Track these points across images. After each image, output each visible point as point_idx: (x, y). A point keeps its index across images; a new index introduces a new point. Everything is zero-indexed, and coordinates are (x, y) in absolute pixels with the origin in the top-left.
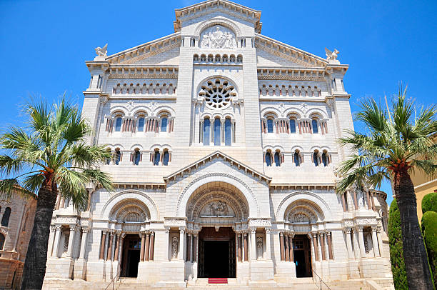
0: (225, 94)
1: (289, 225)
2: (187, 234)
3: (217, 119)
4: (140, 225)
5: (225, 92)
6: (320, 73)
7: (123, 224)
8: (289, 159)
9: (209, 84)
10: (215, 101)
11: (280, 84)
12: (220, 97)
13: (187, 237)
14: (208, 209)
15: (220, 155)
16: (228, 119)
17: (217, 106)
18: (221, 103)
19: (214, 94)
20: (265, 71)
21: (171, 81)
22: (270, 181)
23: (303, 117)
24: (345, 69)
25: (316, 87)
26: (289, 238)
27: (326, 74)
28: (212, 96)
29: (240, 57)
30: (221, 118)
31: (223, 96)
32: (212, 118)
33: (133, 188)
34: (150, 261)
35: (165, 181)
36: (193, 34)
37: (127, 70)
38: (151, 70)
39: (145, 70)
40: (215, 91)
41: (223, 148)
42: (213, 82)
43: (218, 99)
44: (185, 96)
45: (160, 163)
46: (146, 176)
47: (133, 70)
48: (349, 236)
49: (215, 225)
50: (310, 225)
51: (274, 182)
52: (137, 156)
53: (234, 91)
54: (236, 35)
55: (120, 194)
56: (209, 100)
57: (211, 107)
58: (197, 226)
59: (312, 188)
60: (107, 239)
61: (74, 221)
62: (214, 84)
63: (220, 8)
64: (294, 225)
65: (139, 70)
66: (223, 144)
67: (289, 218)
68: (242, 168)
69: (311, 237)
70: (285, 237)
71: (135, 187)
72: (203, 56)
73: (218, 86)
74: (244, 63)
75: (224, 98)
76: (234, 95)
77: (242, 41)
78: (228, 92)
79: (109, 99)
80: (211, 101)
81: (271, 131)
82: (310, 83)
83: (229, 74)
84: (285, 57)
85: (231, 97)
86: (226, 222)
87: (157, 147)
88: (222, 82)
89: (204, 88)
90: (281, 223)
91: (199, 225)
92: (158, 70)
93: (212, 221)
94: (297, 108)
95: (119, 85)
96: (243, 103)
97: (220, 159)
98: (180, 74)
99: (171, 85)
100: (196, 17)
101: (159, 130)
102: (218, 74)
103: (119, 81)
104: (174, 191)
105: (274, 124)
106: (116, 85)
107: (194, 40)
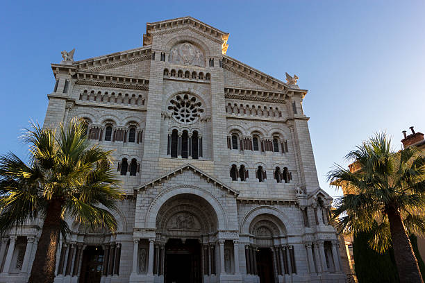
0: (193, 110)
1: (254, 238)
2: (155, 246)
3: (185, 132)
4: (104, 236)
5: (192, 107)
6: (282, 95)
7: (85, 236)
8: (252, 174)
9: (178, 98)
10: (183, 116)
11: (245, 103)
12: (187, 112)
13: (155, 249)
14: (175, 221)
15: (190, 168)
16: (195, 133)
17: (185, 121)
18: (189, 118)
19: (182, 108)
20: (231, 90)
21: (141, 93)
22: (238, 195)
23: (265, 136)
25: (277, 109)
26: (253, 251)
27: (287, 97)
28: (180, 110)
29: (208, 75)
30: (189, 132)
31: (191, 111)
32: (180, 132)
34: (115, 276)
35: (136, 191)
36: (163, 49)
37: (95, 77)
38: (121, 79)
39: (115, 79)
40: (183, 106)
41: (190, 161)
42: (182, 96)
43: (185, 113)
44: (155, 109)
45: (128, 173)
47: (101, 77)
48: (310, 250)
49: (182, 236)
50: (273, 239)
51: (240, 196)
53: (201, 108)
56: (177, 114)
57: (179, 121)
58: (164, 238)
59: (275, 202)
60: (67, 252)
62: (183, 99)
63: (190, 26)
64: (257, 239)
65: (108, 78)
66: (190, 157)
67: (253, 232)
68: (211, 181)
69: (273, 250)
70: (249, 250)
72: (173, 71)
73: (186, 101)
74: (212, 81)
75: (191, 114)
76: (201, 111)
77: (210, 60)
78: (196, 107)
79: (76, 105)
80: (179, 115)
81: (235, 147)
82: (272, 105)
83: (198, 90)
84: (249, 78)
85: (198, 113)
86: (193, 234)
87: (125, 156)
88: (190, 97)
89: (172, 102)
90: (246, 236)
91: (166, 236)
92: (128, 80)
93: (179, 233)
94: (260, 127)
95: (86, 91)
96: (210, 119)
97: (190, 172)
98: (150, 86)
99: (140, 96)
100: (166, 33)
101: (128, 140)
102: (187, 90)
103: (86, 87)
104: (145, 202)
105: (238, 141)
106: (82, 91)
107: (165, 55)
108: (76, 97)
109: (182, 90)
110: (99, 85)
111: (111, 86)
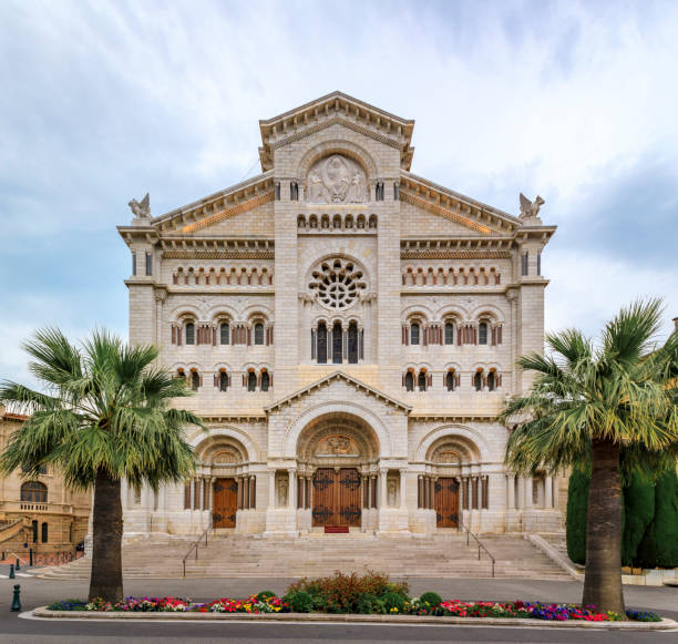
0: (350, 285)
1: (432, 465)
2: (298, 477)
3: (338, 324)
4: (236, 467)
5: (348, 282)
7: (213, 467)
8: (438, 382)
9: (325, 268)
10: (334, 297)
11: (437, 264)
12: (341, 289)
13: (299, 480)
17: (338, 304)
18: (343, 300)
19: (332, 285)
20: (413, 243)
21: (264, 264)
22: (410, 411)
23: (466, 320)
24: (549, 234)
25: (492, 270)
26: (430, 482)
27: (514, 245)
28: (329, 288)
29: (373, 219)
30: (343, 323)
31: (346, 288)
32: (330, 325)
33: (222, 422)
34: (252, 511)
35: (267, 412)
36: (293, 175)
37: (189, 243)
38: (231, 243)
39: (220, 243)
40: (334, 280)
41: (345, 367)
42: (331, 265)
43: (337, 293)
44: (287, 289)
45: (258, 388)
46: (239, 407)
47: (200, 243)
48: (511, 481)
49: (334, 465)
50: (460, 467)
51: (415, 413)
53: (362, 280)
54: (367, 175)
56: (325, 296)
57: (328, 306)
58: (311, 467)
59: (469, 419)
62: (332, 268)
64: (437, 466)
65: (210, 244)
66: (345, 361)
67: (432, 458)
68: (372, 394)
69: (460, 481)
70: (424, 482)
71: (225, 419)
72: (313, 218)
73: (338, 271)
74: (381, 230)
75: (347, 292)
76: (363, 287)
78: (354, 281)
79: (170, 294)
80: (328, 297)
81: (415, 341)
82: (484, 263)
83: (355, 250)
84: (448, 217)
85: (358, 290)
86: (349, 461)
87: (250, 366)
88: (344, 264)
89: (316, 275)
90: (421, 463)
91: (314, 465)
92: (241, 244)
93: (331, 461)
94: (460, 305)
95: (181, 270)
96: (375, 299)
97: (342, 382)
98: (278, 252)
99: (265, 270)
100: (297, 139)
101: (253, 342)
102: (337, 253)
103: (179, 263)
105: (421, 332)
106: (176, 269)
107: (297, 186)
108: (167, 280)
109: (330, 253)
110: (198, 256)
111: (217, 256)
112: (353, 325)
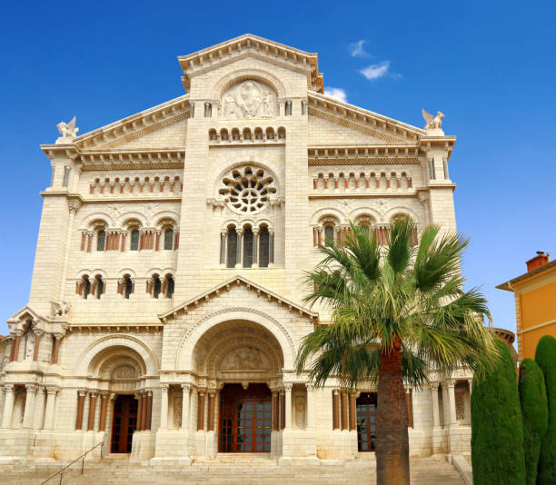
0: (261, 191)
2: (199, 393)
3: (248, 229)
4: (136, 382)
5: (260, 187)
6: (411, 151)
7: (112, 381)
9: (236, 175)
10: (246, 201)
11: (347, 170)
12: (253, 194)
13: (199, 397)
14: (232, 359)
15: (241, 281)
17: (249, 209)
18: (255, 205)
19: (245, 190)
20: (321, 152)
21: (176, 173)
23: (379, 222)
24: (451, 143)
25: (404, 174)
26: (350, 398)
27: (421, 152)
28: (241, 193)
29: (282, 131)
30: (253, 227)
31: (258, 193)
32: (240, 228)
33: (120, 331)
34: (147, 432)
36: (207, 97)
37: (106, 157)
38: (145, 156)
39: (135, 156)
40: (246, 186)
42: (242, 171)
43: (250, 197)
44: (195, 195)
45: (161, 295)
46: (140, 314)
47: (116, 157)
49: (241, 380)
52: (127, 286)
53: (272, 185)
54: (277, 96)
55: (103, 340)
56: (236, 200)
57: (239, 210)
58: (214, 382)
60: (87, 402)
61: (32, 378)
62: (243, 174)
63: (253, 51)
65: (125, 156)
66: (256, 265)
71: (123, 329)
72: (224, 131)
73: (249, 178)
74: (288, 140)
75: (259, 197)
76: (274, 191)
77: (286, 104)
78: (265, 187)
79: (84, 203)
80: (240, 202)
82: (394, 168)
83: (266, 158)
84: (357, 128)
85: (271, 196)
86: (258, 376)
87: (156, 272)
88: (255, 171)
89: (227, 182)
91: (218, 380)
92: (154, 155)
93: (238, 376)
94: (370, 207)
95: (98, 181)
96: (284, 202)
97: (242, 287)
98: (188, 162)
99: (177, 178)
100: (213, 69)
101: (161, 247)
102: (247, 159)
103: (97, 175)
104: (175, 335)
106: (93, 180)
107: (210, 106)
108: (84, 190)
109: (239, 160)
110: (115, 168)
111: (132, 167)
112: (264, 229)
